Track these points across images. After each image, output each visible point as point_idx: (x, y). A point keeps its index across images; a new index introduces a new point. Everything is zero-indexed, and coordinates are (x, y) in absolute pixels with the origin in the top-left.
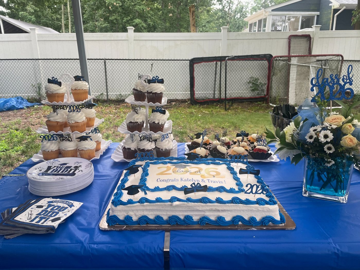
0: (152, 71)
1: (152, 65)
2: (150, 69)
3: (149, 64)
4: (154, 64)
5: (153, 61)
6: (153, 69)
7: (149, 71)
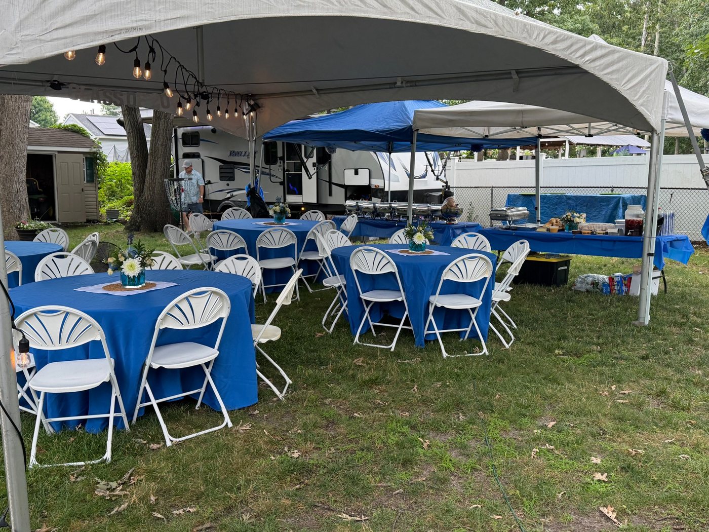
0: (671, 202)
1: (672, 195)
2: (669, 200)
3: (668, 193)
4: (675, 193)
5: (673, 190)
6: (672, 200)
7: (667, 202)
